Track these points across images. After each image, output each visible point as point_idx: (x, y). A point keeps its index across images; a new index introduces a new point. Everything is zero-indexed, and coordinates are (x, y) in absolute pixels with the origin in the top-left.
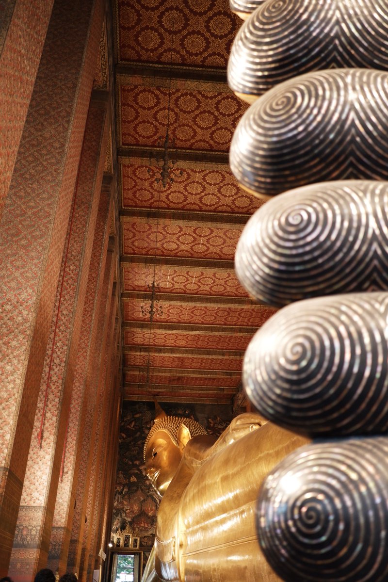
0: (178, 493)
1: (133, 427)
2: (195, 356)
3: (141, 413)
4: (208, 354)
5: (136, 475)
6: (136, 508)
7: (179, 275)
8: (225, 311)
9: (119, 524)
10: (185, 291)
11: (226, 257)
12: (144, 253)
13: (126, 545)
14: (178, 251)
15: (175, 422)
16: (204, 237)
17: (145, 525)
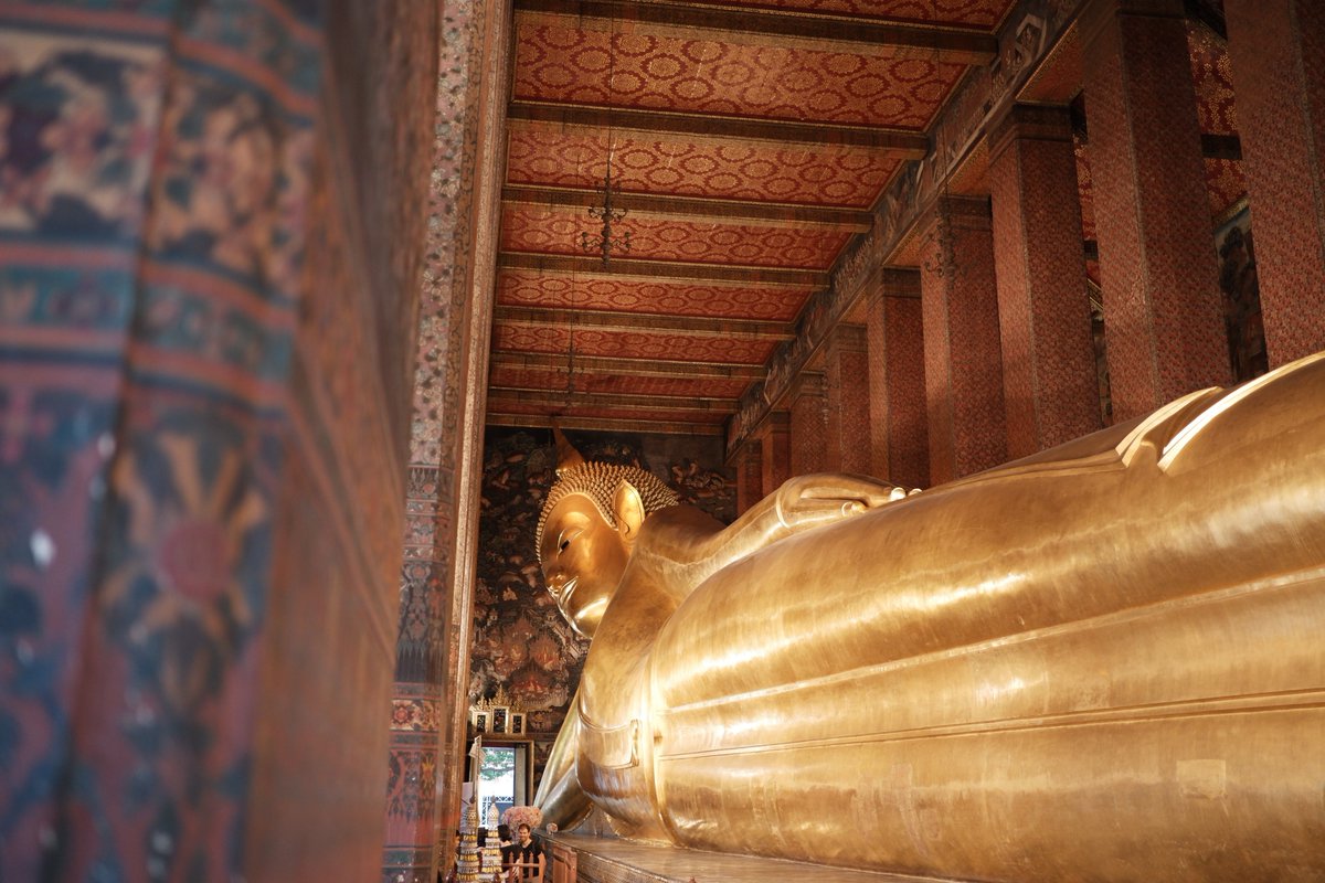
0: (628, 629)
1: (506, 484)
2: (656, 331)
3: (524, 453)
4: (686, 326)
5: (514, 586)
6: (516, 655)
7: (638, 151)
8: (733, 232)
9: (481, 687)
10: (646, 186)
11: (752, 111)
12: (560, 96)
13: (499, 727)
14: (641, 93)
15: (606, 475)
16: (705, 62)
17: (536, 688)
